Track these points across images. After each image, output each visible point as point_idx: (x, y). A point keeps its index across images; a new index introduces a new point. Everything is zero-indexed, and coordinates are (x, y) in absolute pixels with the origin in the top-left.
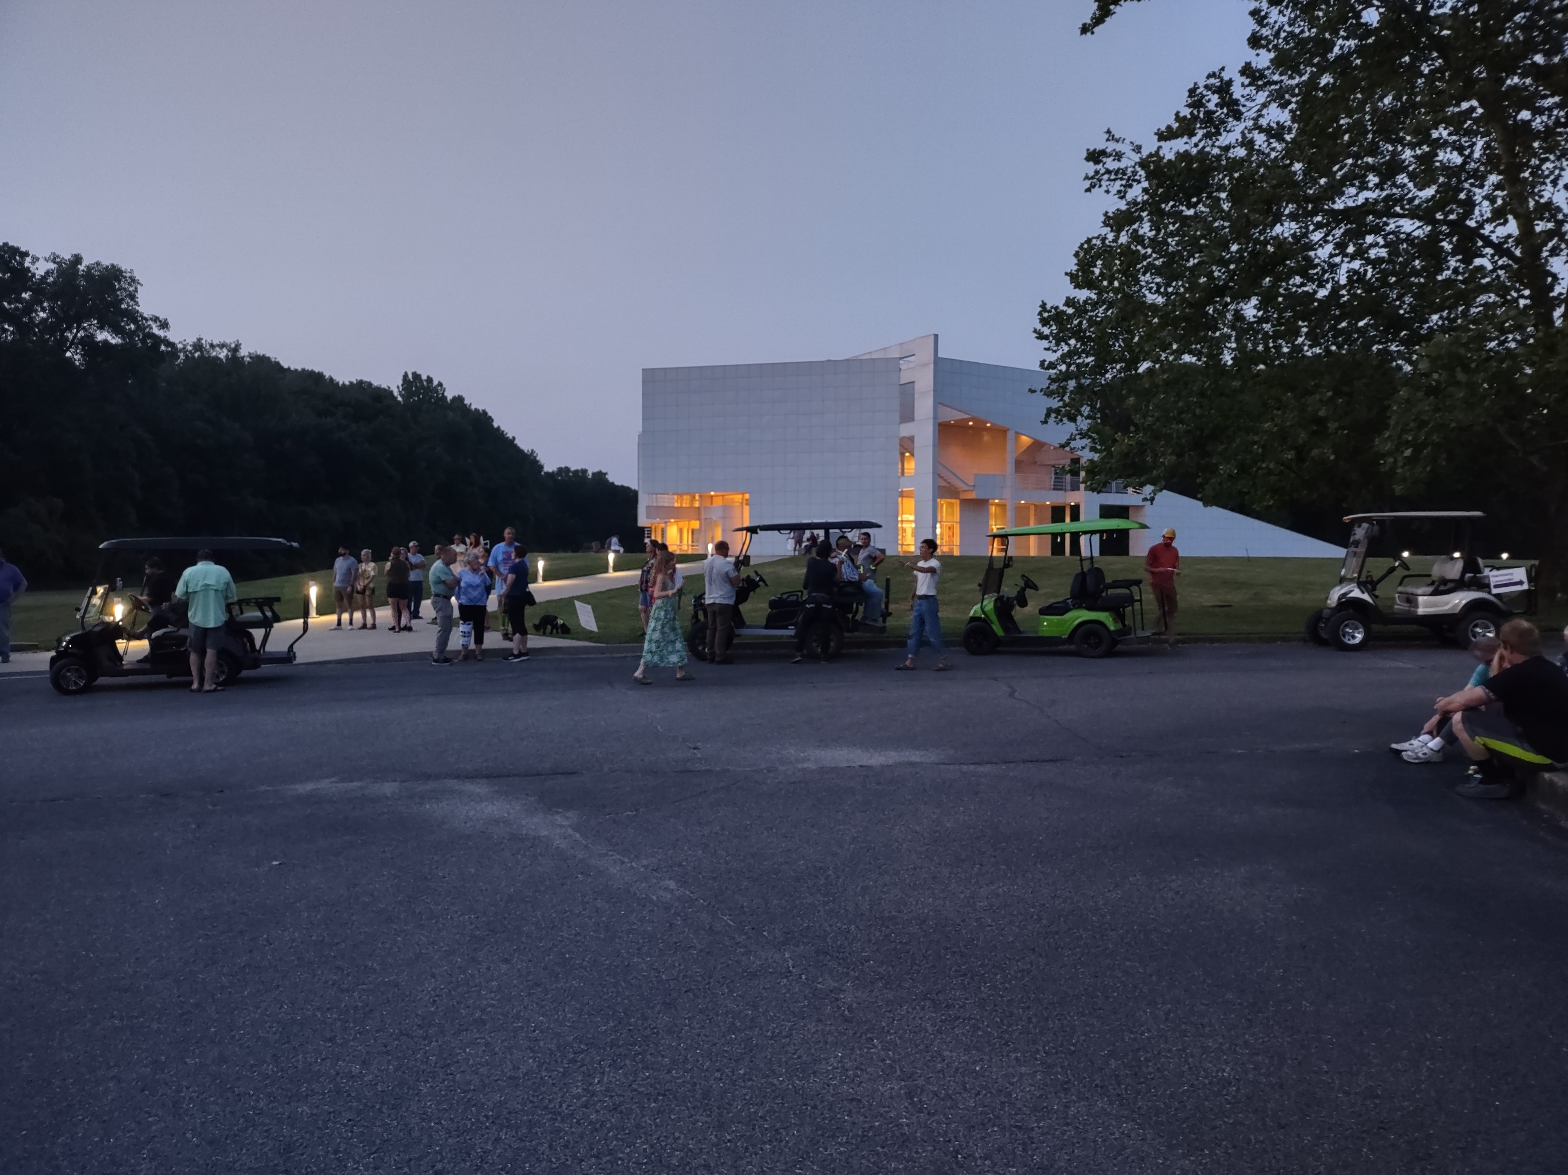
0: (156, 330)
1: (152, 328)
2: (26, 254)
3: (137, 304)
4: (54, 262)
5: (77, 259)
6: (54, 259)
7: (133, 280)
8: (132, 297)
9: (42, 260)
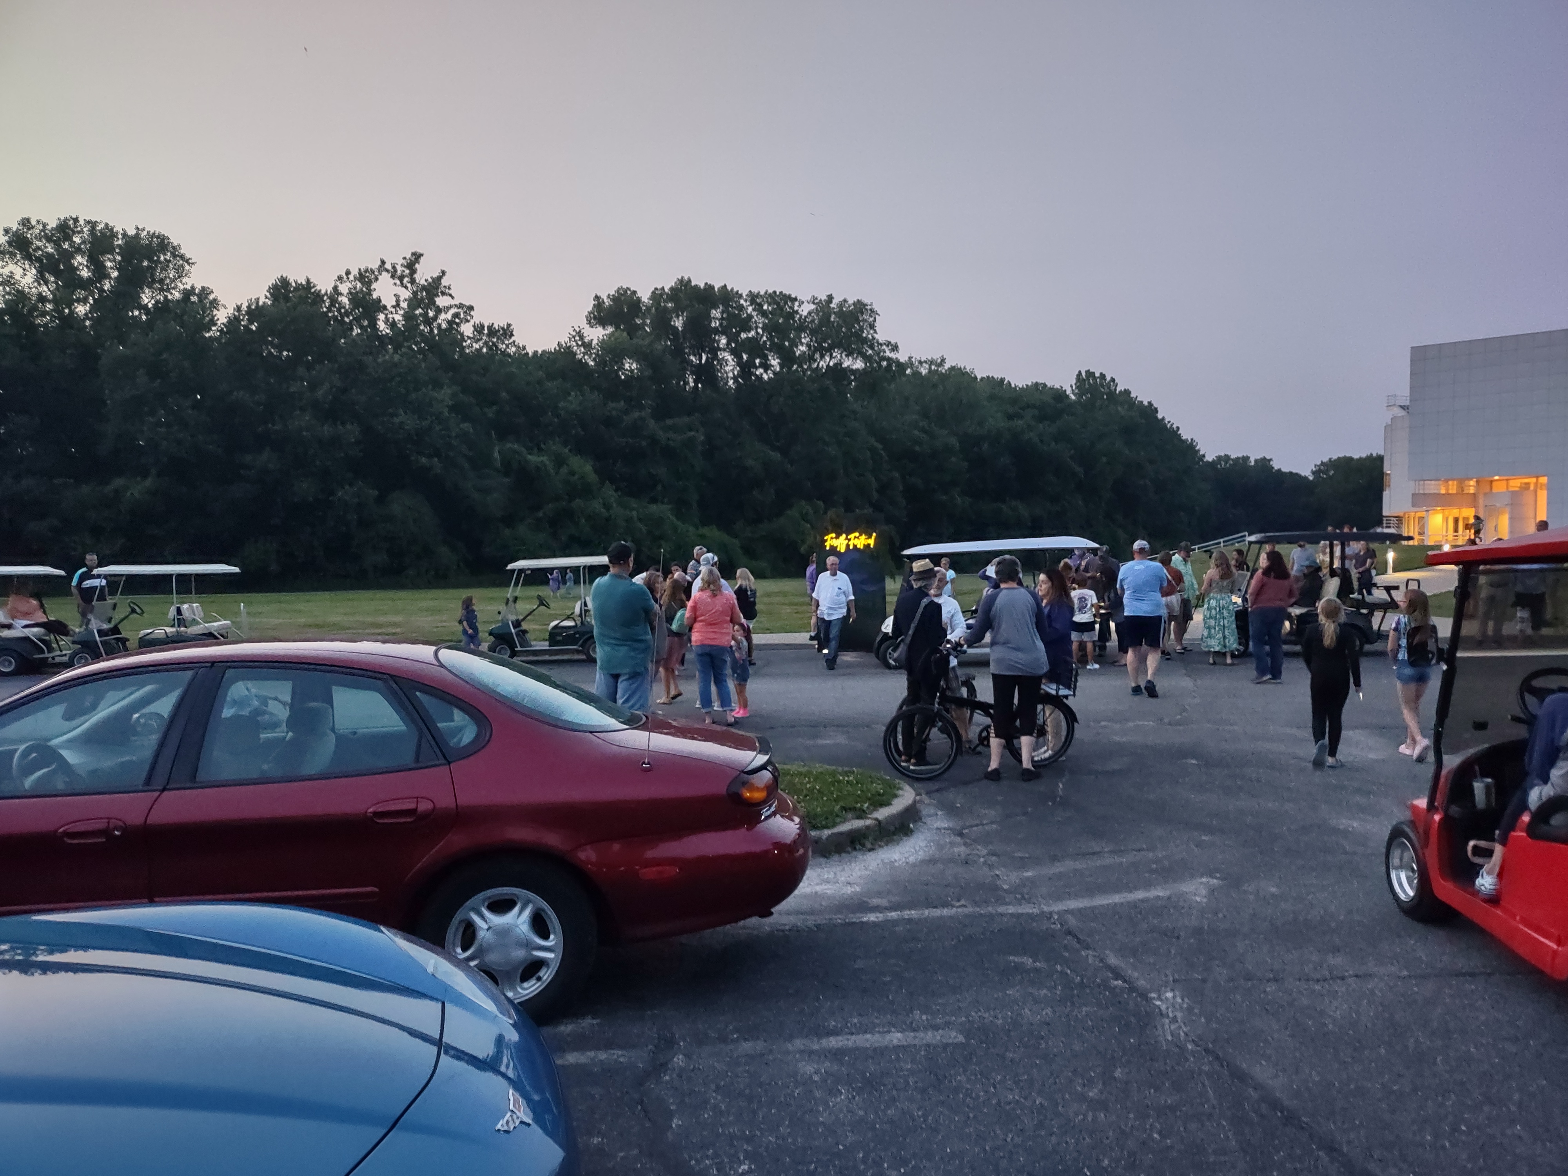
0: (888, 354)
1: (885, 352)
2: (796, 299)
3: (875, 332)
4: (813, 303)
5: (830, 298)
6: (813, 301)
7: (872, 311)
8: (872, 326)
9: (805, 303)
